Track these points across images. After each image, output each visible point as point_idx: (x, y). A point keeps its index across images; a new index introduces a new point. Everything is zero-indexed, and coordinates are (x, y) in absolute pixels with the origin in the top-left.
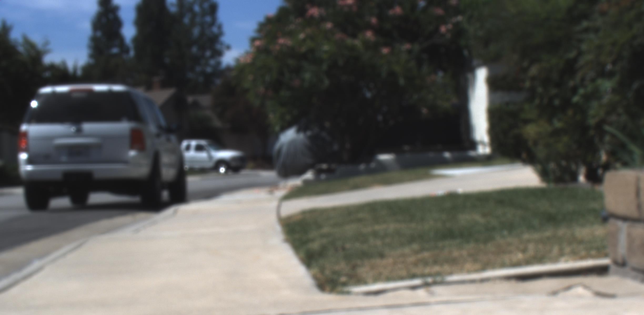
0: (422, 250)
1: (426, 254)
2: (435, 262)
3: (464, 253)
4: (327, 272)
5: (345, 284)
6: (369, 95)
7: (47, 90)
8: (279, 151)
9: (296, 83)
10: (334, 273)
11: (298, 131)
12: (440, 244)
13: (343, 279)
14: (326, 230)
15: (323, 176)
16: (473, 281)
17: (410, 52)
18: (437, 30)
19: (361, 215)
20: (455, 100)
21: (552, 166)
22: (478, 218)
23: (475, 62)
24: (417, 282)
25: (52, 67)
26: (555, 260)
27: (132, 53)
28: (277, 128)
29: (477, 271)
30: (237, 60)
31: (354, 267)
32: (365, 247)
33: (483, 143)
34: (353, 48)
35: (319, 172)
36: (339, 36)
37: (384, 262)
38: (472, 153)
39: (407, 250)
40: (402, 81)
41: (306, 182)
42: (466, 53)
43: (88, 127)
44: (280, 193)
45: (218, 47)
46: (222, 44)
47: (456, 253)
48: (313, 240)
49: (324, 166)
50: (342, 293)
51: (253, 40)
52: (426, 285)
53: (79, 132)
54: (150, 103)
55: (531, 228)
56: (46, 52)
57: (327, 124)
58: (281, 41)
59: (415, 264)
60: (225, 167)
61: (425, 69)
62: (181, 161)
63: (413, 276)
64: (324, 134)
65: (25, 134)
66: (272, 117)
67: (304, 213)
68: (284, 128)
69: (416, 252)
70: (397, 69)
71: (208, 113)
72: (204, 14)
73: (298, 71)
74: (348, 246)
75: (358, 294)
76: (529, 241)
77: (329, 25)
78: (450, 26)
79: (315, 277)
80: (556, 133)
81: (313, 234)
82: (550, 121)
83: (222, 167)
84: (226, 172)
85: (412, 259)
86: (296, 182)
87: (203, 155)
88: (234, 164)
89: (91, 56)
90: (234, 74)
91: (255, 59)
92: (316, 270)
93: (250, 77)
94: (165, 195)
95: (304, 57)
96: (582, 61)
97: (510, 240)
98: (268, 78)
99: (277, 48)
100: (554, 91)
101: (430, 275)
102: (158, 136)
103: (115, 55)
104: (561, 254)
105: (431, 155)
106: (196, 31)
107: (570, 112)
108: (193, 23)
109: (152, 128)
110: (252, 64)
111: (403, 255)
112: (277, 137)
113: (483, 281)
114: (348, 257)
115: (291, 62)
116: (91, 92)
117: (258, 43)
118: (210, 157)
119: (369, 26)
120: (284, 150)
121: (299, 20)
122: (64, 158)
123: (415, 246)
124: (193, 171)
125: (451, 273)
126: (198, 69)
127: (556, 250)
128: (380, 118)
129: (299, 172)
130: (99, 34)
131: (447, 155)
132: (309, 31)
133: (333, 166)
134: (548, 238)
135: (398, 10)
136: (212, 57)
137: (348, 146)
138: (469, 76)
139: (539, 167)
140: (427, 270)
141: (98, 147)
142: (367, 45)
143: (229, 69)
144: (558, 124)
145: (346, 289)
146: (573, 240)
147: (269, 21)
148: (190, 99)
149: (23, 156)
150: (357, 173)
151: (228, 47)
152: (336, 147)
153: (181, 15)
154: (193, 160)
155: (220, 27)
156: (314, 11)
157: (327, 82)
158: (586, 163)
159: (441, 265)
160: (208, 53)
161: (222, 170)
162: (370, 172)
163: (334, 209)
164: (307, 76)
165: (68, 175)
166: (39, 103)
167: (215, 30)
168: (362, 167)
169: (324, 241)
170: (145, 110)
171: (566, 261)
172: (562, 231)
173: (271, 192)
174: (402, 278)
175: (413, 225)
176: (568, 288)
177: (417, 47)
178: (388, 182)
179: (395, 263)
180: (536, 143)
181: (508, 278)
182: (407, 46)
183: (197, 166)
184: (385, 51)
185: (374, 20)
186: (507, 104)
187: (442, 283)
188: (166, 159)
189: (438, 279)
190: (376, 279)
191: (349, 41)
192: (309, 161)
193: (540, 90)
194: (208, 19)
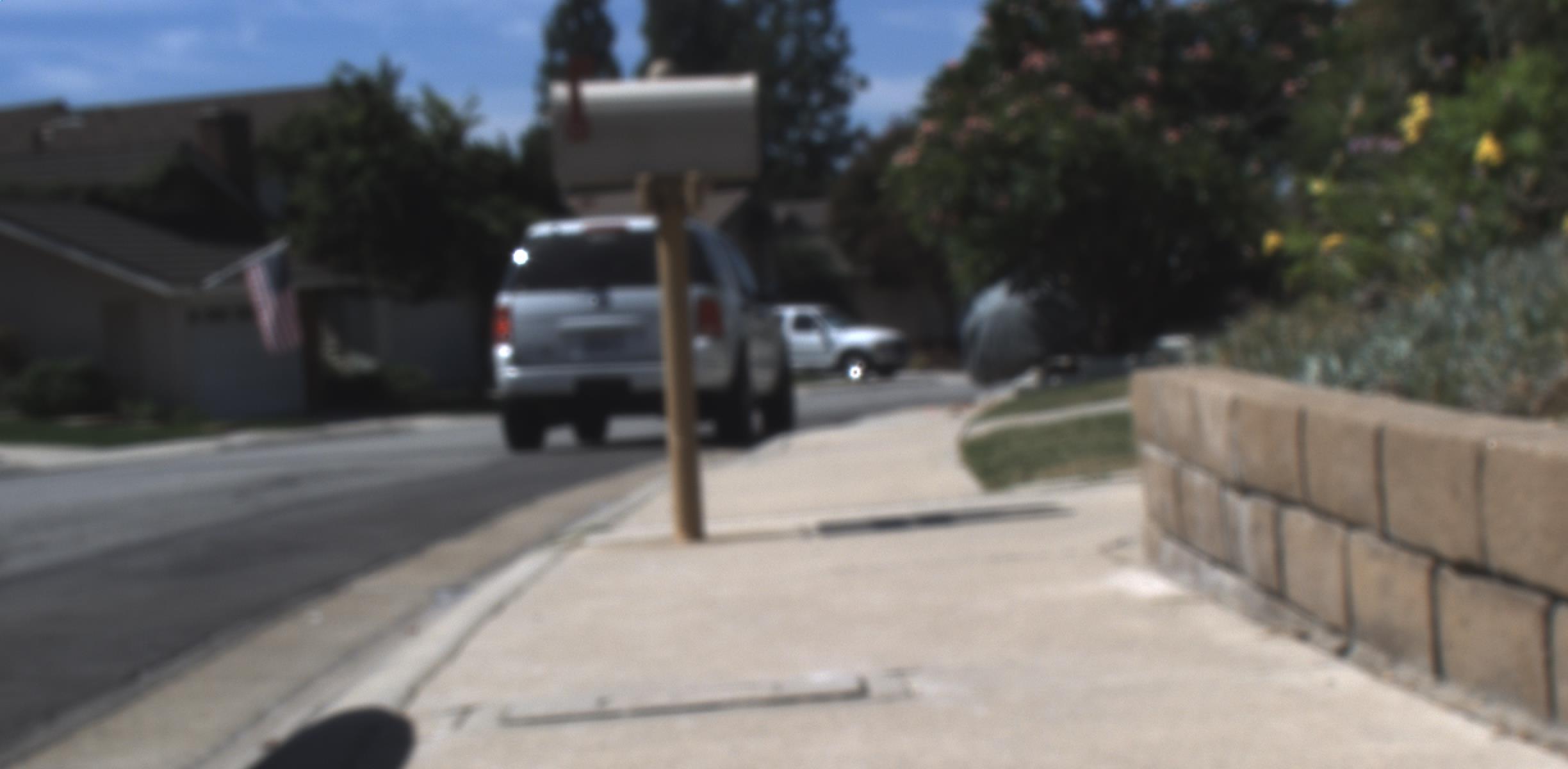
7: (542, 229)
8: (975, 332)
9: (1002, 203)
17: (1224, 133)
18: (1277, 90)
28: (968, 286)
34: (1107, 134)
35: (1050, 373)
36: (1082, 110)
40: (1203, 196)
41: (1025, 391)
43: (622, 296)
45: (839, 81)
46: (847, 74)
53: (604, 306)
57: (1066, 278)
58: (972, 122)
60: (860, 365)
61: (1252, 167)
62: (783, 352)
64: (1062, 296)
65: (506, 313)
68: (982, 286)
70: (1195, 172)
71: (821, 243)
72: (804, 5)
73: (1003, 179)
77: (1062, 90)
78: (1301, 82)
83: (854, 364)
84: (864, 377)
86: (1004, 393)
87: (812, 339)
88: (881, 359)
91: (923, 158)
94: (757, 420)
95: (1016, 152)
99: (964, 136)
102: (744, 311)
106: (787, 47)
108: (778, 28)
109: (731, 298)
112: (967, 305)
115: (991, 163)
116: (624, 232)
118: (828, 344)
119: (1142, 88)
121: (1007, 77)
122: (577, 354)
124: (813, 374)
126: (794, 135)
128: (1175, 261)
129: (1011, 373)
130: (561, 57)
132: (1025, 100)
133: (1080, 360)
135: (1202, 50)
136: (826, 105)
137: (1104, 320)
141: (639, 332)
142: (1136, 125)
147: (950, 75)
148: (780, 211)
149: (503, 352)
151: (864, 83)
153: (751, 9)
155: (843, 35)
156: (1037, 60)
157: (1058, 202)
160: (816, 98)
161: (855, 372)
164: (1022, 189)
165: (585, 385)
166: (531, 255)
167: (831, 41)
168: (1132, 359)
173: (955, 412)
177: (1240, 123)
182: (1218, 123)
184: (1171, 136)
185: (1152, 75)
188: (759, 351)
191: (1101, 120)
192: (1033, 350)
194: (815, 17)
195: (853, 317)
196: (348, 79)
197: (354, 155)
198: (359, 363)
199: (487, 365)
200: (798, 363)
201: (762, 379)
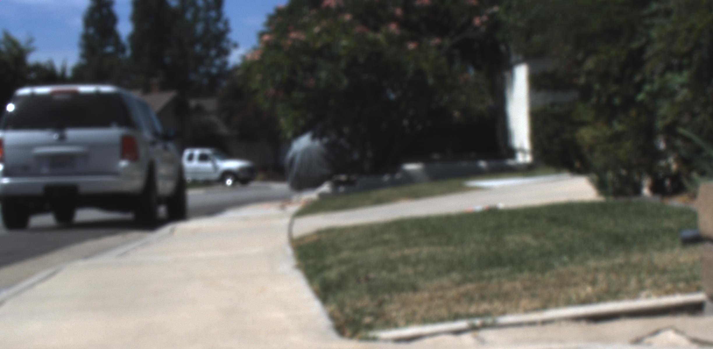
0: (464, 281)
1: (470, 287)
2: (483, 298)
3: (518, 285)
4: (348, 310)
5: (370, 327)
6: (392, 96)
7: (25, 91)
8: (292, 160)
9: (311, 82)
10: (357, 311)
11: (314, 138)
12: (486, 273)
13: (368, 320)
14: (345, 254)
15: (342, 189)
16: (532, 324)
17: (439, 47)
18: (470, 22)
19: (387, 236)
20: (490, 102)
21: (610, 176)
22: (528, 239)
23: (514, 58)
24: (462, 324)
25: (37, 68)
26: (634, 296)
27: (128, 53)
28: (289, 135)
29: (536, 310)
30: (244, 58)
31: (381, 303)
32: (393, 276)
33: (523, 151)
34: (375, 43)
35: (337, 184)
36: (358, 29)
37: (418, 296)
38: (510, 162)
39: (445, 281)
41: (323, 196)
42: (503, 48)
43: (72, 133)
44: (293, 208)
45: (224, 45)
46: (228, 41)
47: (507, 286)
48: (329, 268)
49: (343, 177)
50: (367, 339)
51: (261, 34)
52: (473, 328)
53: (62, 139)
54: (145, 107)
55: (596, 252)
56: (30, 50)
57: (346, 130)
58: (293, 35)
59: (458, 300)
60: (232, 179)
63: (456, 317)
64: (343, 141)
65: (1, 143)
66: (284, 123)
67: (319, 232)
68: (297, 135)
69: (458, 284)
70: (425, 66)
71: (214, 118)
72: (208, 8)
73: (312, 69)
74: (372, 275)
75: (386, 340)
76: (597, 270)
77: (348, 17)
78: (485, 18)
79: (332, 317)
80: (617, 138)
81: (330, 259)
82: (609, 122)
83: (228, 178)
84: (233, 184)
85: (452, 293)
86: (311, 195)
87: (207, 165)
88: (242, 176)
89: (83, 56)
90: (240, 73)
91: (263, 56)
92: (333, 307)
93: (259, 77)
95: (319, 53)
96: (649, 52)
97: (572, 268)
98: (278, 78)
99: (289, 43)
100: (613, 88)
101: (477, 315)
102: (153, 143)
103: (110, 55)
104: (641, 288)
105: (464, 164)
106: (200, 28)
107: (633, 113)
108: (196, 19)
110: (260, 62)
111: (442, 288)
112: (289, 144)
113: (544, 322)
114: (372, 291)
115: (305, 59)
116: (76, 94)
117: (266, 38)
118: (216, 168)
119: (393, 18)
120: (298, 159)
121: (314, 12)
122: (45, 170)
123: (455, 276)
125: (504, 313)
126: (202, 70)
127: (633, 283)
128: (406, 122)
129: (315, 184)
130: (91, 31)
131: (483, 164)
132: (325, 23)
133: (353, 177)
134: (621, 266)
136: (218, 56)
137: (369, 154)
138: (507, 74)
139: (595, 177)
140: (473, 309)
141: (84, 156)
142: (391, 39)
143: (236, 68)
144: (618, 127)
145: (371, 334)
146: (653, 270)
147: (279, 12)
148: (193, 103)
150: (381, 186)
151: (236, 46)
152: (356, 156)
153: (183, 9)
154: (196, 171)
155: (226, 23)
156: (331, 2)
157: (345, 82)
158: (652, 172)
159: (491, 302)
160: (213, 52)
161: (229, 182)
162: (394, 184)
163: (355, 228)
165: (49, 189)
166: (16, 106)
167: (221, 26)
168: (386, 178)
169: (344, 268)
170: (138, 115)
171: (648, 297)
172: (635, 258)
173: (283, 207)
174: (441, 320)
175: (451, 249)
176: (656, 333)
177: (447, 42)
178: (416, 196)
179: (431, 299)
180: (592, 149)
181: (577, 319)
182: (436, 41)
183: (201, 178)
184: (411, 46)
185: (398, 12)
186: (553, 105)
187: (494, 326)
188: (162, 170)
189: (489, 320)
190: (409, 321)
191: (371, 35)
192: (326, 171)
193: (597, 87)
194: (213, 14)
195: (228, 155)
201: (165, 187)
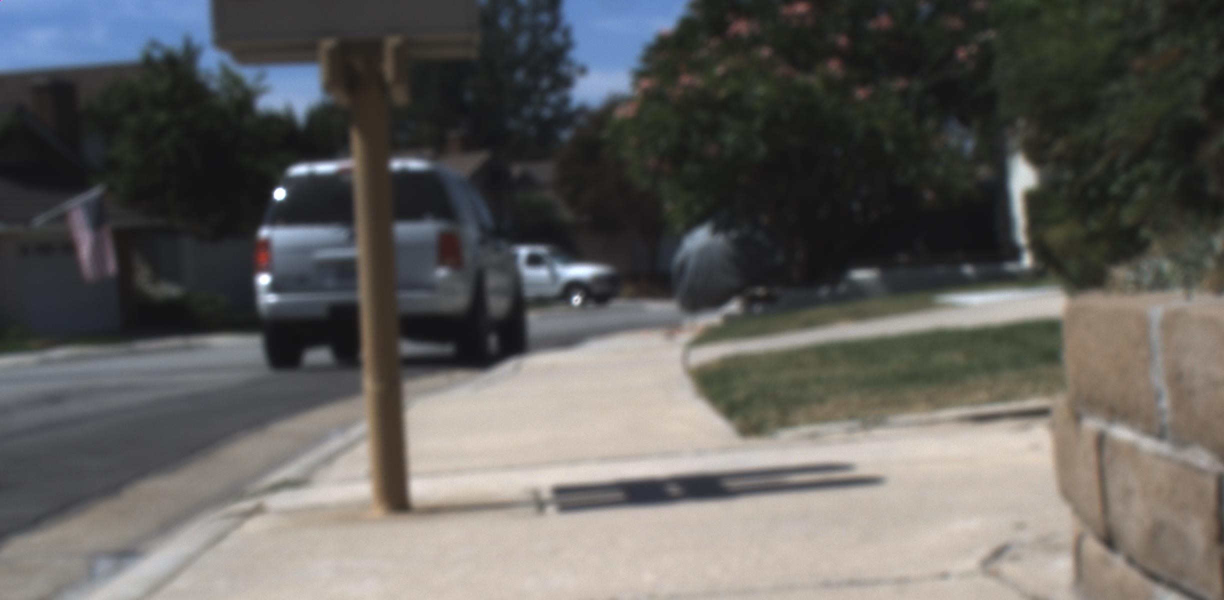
7: (300, 170)
9: (712, 150)
15: (758, 308)
16: (920, 424)
17: (904, 94)
18: (951, 55)
20: (984, 172)
22: (957, 358)
25: (272, 118)
28: (679, 226)
29: (927, 411)
34: (806, 91)
35: (751, 301)
36: (782, 69)
40: (889, 146)
41: (730, 320)
44: (685, 337)
45: (564, 69)
46: (570, 64)
48: (736, 390)
49: (760, 291)
51: (638, 75)
53: (351, 239)
56: (261, 91)
57: (765, 219)
58: (686, 79)
60: (581, 295)
61: (930, 124)
62: (517, 286)
65: (266, 245)
66: (671, 208)
70: (882, 125)
71: (549, 195)
72: (536, 10)
73: (712, 130)
74: (781, 393)
77: (765, 52)
78: (973, 49)
81: (737, 383)
83: (575, 294)
84: (584, 304)
86: (712, 319)
87: (543, 273)
88: (597, 289)
91: (640, 113)
93: (633, 141)
94: (493, 342)
95: (724, 106)
98: (662, 143)
99: (679, 92)
102: (482, 244)
105: (941, 270)
106: (523, 42)
108: (517, 28)
109: (470, 233)
110: (636, 120)
113: (932, 423)
115: (703, 116)
117: (645, 82)
118: (554, 277)
119: (834, 51)
121: (715, 43)
122: (330, 282)
124: (543, 302)
125: (896, 414)
126: (527, 112)
128: (856, 206)
131: (968, 270)
132: (732, 61)
133: (776, 290)
135: (884, 22)
136: (554, 88)
137: (800, 256)
142: (830, 84)
147: (664, 43)
148: (516, 170)
149: (264, 280)
150: (816, 302)
151: (583, 71)
153: (495, 9)
154: (538, 284)
155: (567, 33)
156: (741, 27)
157: (762, 150)
160: (545, 83)
161: (577, 300)
162: (836, 299)
164: (730, 139)
165: (337, 311)
166: (289, 192)
167: (557, 38)
168: (824, 291)
173: (670, 336)
177: (917, 85)
181: (964, 419)
182: (899, 84)
184: (861, 94)
185: (842, 41)
187: (885, 425)
188: (494, 281)
191: (801, 79)
194: (545, 18)
195: (575, 256)
196: (157, 55)
197: (162, 117)
198: (168, 290)
199: (250, 290)
200: (530, 292)
201: (498, 306)
